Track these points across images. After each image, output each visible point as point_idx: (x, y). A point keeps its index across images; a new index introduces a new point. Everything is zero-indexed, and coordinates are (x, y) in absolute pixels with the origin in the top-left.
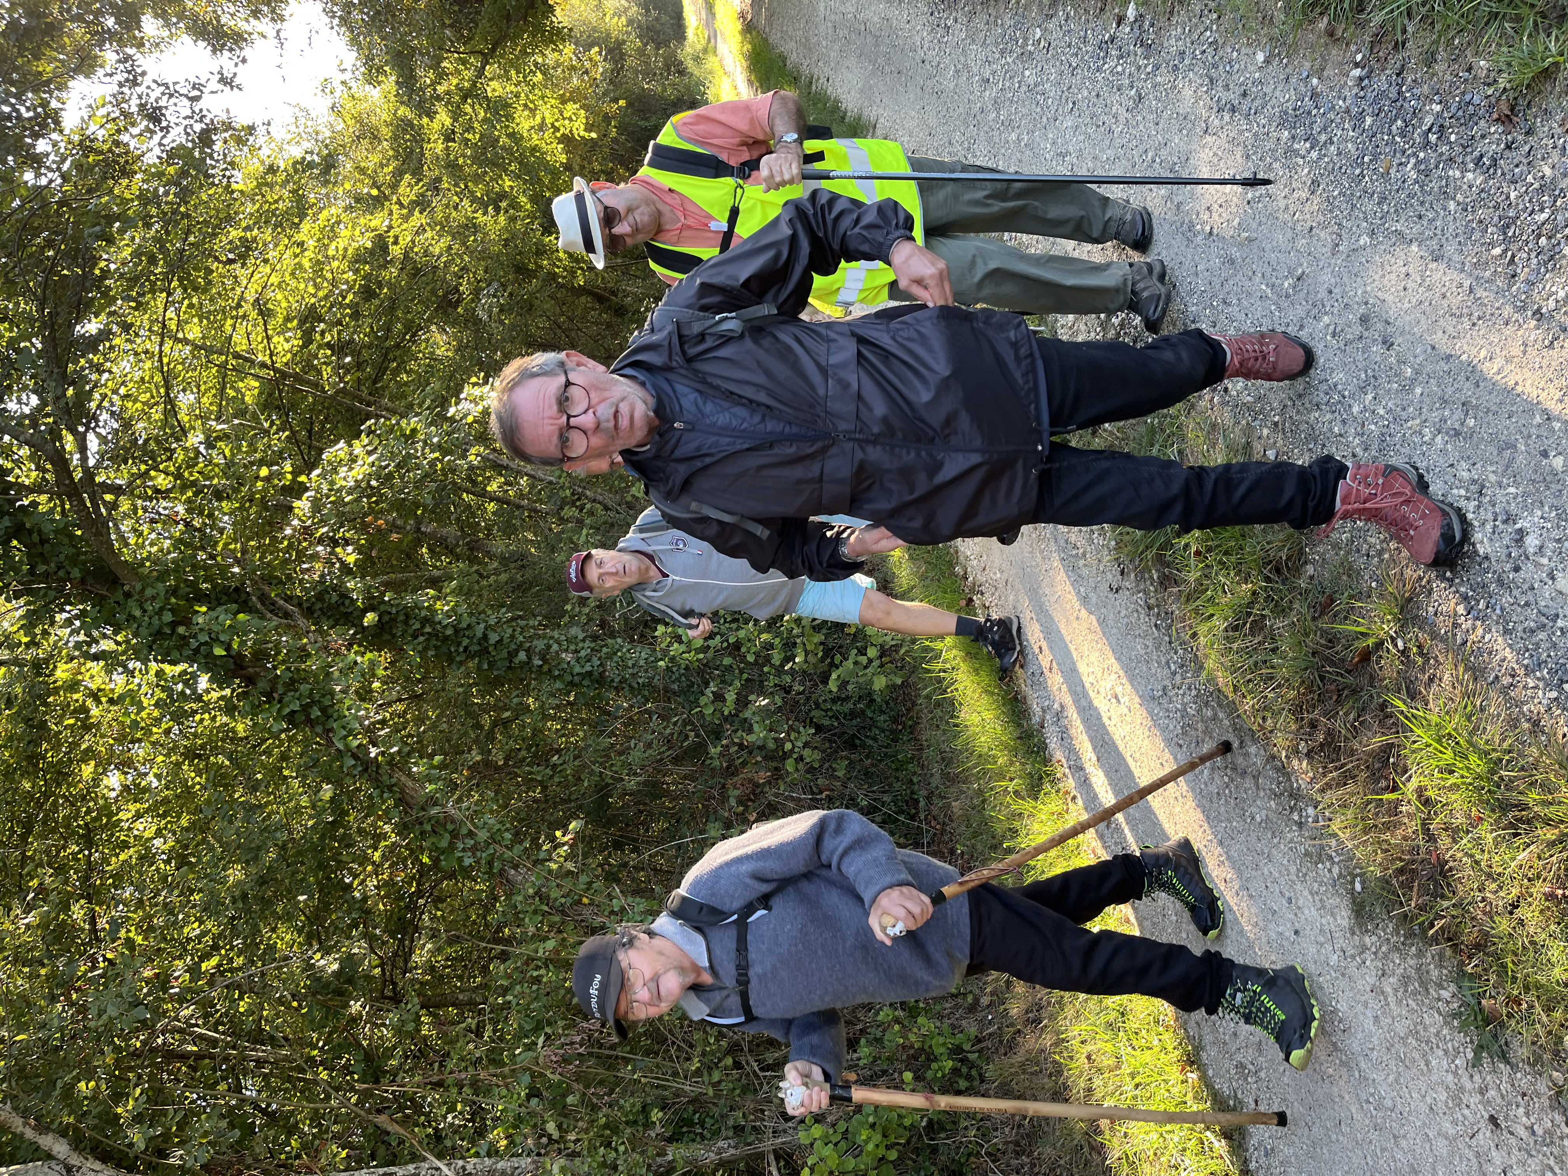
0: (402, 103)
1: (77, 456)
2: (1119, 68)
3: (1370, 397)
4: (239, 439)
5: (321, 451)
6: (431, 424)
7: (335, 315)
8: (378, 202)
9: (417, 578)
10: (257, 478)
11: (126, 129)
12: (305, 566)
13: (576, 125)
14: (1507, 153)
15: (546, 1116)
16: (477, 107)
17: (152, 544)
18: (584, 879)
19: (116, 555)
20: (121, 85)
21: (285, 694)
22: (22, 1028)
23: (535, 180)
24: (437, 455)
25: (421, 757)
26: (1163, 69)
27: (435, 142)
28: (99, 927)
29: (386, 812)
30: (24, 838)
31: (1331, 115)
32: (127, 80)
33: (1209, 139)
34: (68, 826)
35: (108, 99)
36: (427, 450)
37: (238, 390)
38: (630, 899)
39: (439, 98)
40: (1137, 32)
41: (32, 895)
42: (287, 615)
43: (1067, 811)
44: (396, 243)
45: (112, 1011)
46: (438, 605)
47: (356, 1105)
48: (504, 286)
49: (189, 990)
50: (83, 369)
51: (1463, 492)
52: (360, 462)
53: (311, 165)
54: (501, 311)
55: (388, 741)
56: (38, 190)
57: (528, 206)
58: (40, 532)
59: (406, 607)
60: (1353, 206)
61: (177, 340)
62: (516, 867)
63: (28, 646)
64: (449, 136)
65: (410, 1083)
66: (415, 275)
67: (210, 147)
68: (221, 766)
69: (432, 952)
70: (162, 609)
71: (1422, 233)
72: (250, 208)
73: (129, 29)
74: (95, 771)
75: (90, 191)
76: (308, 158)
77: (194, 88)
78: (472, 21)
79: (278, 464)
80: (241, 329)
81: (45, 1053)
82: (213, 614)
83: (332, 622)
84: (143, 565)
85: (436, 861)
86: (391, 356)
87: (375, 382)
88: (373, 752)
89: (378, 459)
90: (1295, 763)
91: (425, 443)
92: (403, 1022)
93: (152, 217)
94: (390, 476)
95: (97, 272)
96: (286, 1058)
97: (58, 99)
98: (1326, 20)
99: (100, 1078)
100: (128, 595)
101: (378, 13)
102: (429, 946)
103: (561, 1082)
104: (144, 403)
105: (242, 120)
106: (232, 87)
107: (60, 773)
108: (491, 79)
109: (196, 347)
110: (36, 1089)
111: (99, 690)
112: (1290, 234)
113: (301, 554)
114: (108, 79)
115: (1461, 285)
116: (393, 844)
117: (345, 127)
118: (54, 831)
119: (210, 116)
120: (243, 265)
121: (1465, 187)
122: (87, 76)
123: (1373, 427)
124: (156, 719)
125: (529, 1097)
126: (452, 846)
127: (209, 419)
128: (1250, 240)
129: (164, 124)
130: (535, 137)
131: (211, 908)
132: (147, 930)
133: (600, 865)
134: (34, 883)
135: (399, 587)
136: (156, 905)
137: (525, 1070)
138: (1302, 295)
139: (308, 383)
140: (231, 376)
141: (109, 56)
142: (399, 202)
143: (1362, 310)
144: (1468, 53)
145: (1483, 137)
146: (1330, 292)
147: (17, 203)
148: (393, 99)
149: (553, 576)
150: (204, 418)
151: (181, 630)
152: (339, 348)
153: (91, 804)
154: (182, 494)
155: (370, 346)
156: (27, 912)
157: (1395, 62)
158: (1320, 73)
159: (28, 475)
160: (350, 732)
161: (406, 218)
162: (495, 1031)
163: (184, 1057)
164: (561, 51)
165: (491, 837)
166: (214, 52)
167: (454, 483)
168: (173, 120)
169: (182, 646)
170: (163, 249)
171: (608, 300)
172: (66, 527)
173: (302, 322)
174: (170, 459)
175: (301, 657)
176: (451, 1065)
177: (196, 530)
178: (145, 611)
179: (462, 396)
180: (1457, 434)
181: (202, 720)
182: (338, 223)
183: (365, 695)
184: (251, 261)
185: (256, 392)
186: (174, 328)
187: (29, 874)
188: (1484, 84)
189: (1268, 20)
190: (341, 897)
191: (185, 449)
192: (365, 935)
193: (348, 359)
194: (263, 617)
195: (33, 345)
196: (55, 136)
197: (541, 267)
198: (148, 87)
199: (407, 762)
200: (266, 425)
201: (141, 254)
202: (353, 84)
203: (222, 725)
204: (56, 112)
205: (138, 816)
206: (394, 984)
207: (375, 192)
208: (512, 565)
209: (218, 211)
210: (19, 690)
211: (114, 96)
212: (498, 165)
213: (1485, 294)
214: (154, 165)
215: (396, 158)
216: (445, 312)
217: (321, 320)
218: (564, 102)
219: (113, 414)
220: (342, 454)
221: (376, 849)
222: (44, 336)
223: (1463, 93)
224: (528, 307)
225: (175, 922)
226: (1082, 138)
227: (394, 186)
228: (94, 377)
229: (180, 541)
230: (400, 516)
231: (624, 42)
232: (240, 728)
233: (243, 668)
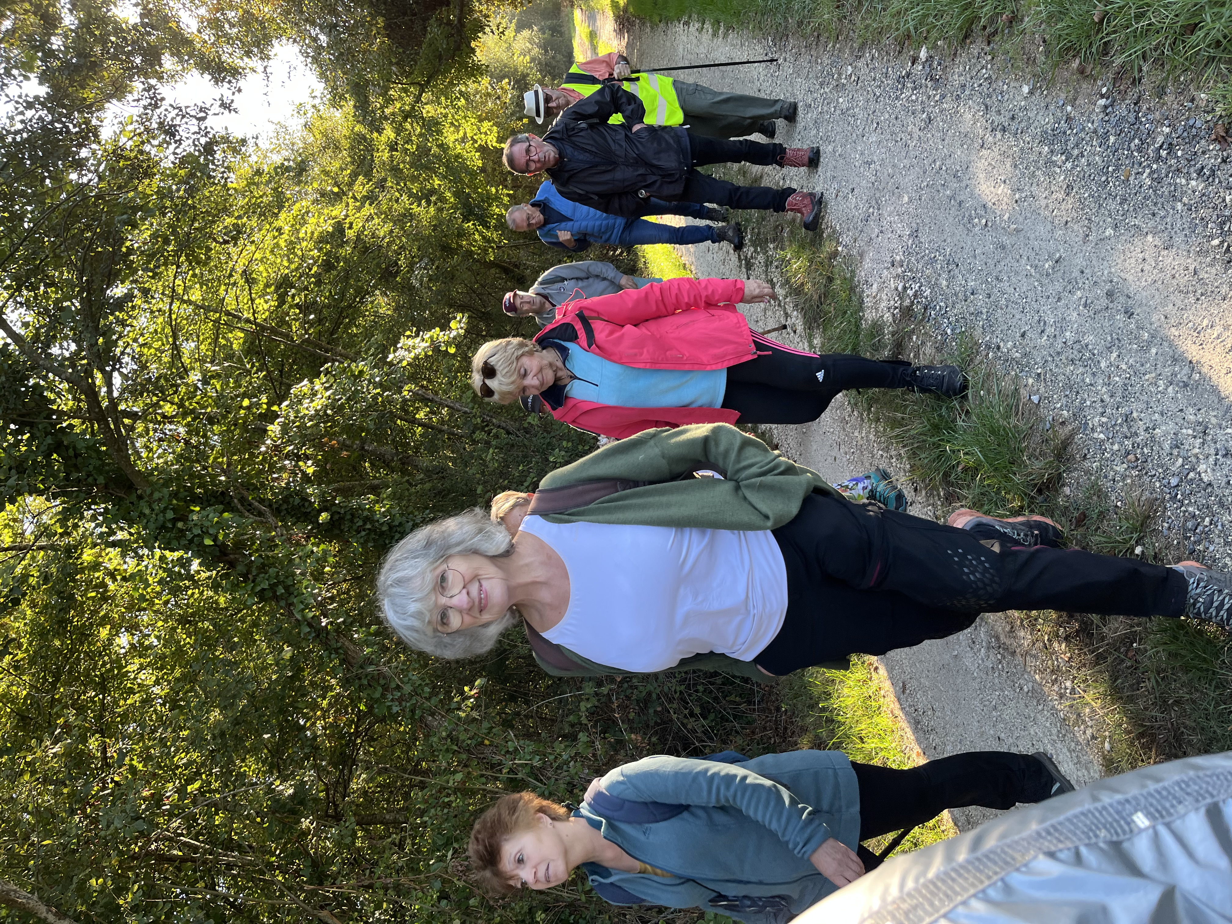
0: (358, 122)
1: (104, 389)
2: (914, 97)
3: (1114, 355)
4: (228, 376)
5: (289, 387)
6: (375, 367)
7: (303, 282)
8: (337, 197)
9: (361, 485)
10: (241, 407)
11: (149, 142)
12: (275, 476)
13: (490, 138)
14: (1223, 166)
15: (453, 915)
16: (415, 124)
17: (158, 458)
18: (486, 725)
19: (133, 466)
20: (145, 108)
21: (257, 575)
22: (48, 835)
23: (458, 180)
24: (378, 390)
25: (361, 626)
26: (948, 98)
27: (383, 151)
28: (109, 755)
29: (333, 669)
30: (54, 684)
31: (1082, 135)
32: (150, 104)
33: (984, 152)
34: (88, 675)
35: (135, 118)
36: (371, 387)
37: (228, 340)
38: (522, 742)
39: (386, 118)
40: (927, 69)
41: (59, 730)
42: (260, 514)
43: (871, 679)
44: (350, 228)
45: (117, 824)
46: (377, 507)
47: (304, 901)
48: (432, 261)
49: (177, 806)
50: (111, 323)
51: (1190, 432)
52: (319, 396)
53: (288, 169)
54: (430, 280)
55: (336, 614)
56: (81, 188)
57: (452, 200)
58: (75, 448)
59: (352, 508)
60: (1100, 206)
61: (183, 301)
62: (433, 714)
63: (62, 535)
64: (393, 147)
65: (347, 886)
66: (364, 252)
67: (212, 156)
68: (207, 630)
69: (367, 781)
70: (166, 508)
71: (1156, 227)
72: (242, 202)
73: (152, 65)
74: (110, 633)
75: (120, 188)
76: (286, 163)
77: (201, 111)
78: (412, 60)
79: (256, 397)
80: (232, 293)
81: (65, 855)
82: (204, 513)
83: (294, 519)
84: (152, 474)
85: (370, 708)
86: (344, 314)
87: (332, 334)
88: (324, 622)
89: (333, 394)
90: (1056, 645)
91: (370, 382)
92: (342, 837)
93: (166, 208)
94: (342, 406)
95: (124, 249)
96: (250, 863)
97: (98, 118)
98: (1077, 61)
99: (107, 876)
100: (140, 497)
101: (341, 54)
102: (364, 776)
103: (465, 888)
104: (156, 349)
105: (237, 134)
106: (230, 111)
107: (83, 634)
108: (426, 104)
109: (198, 307)
110: (57, 882)
111: (116, 570)
112: (1049, 227)
113: (272, 466)
114: (135, 103)
115: (1187, 269)
116: (338, 694)
117: (314, 140)
118: (77, 679)
119: (213, 132)
120: (235, 245)
121: (1190, 192)
122: (119, 100)
123: (1117, 379)
124: (157, 593)
125: (440, 899)
126: (383, 696)
127: (206, 362)
128: (1017, 231)
129: (177, 138)
130: (458, 147)
131: (196, 742)
132: (147, 758)
133: (498, 714)
134: (61, 721)
135: (346, 493)
136: (155, 739)
137: (437, 877)
138: (1060, 274)
139: (281, 334)
140: (224, 329)
141: (137, 85)
142: (354, 197)
143: (1108, 286)
144: (1191, 87)
145: (1204, 153)
146: (1082, 272)
147: (63, 196)
148: (351, 119)
149: (466, 485)
150: (202, 361)
151: (180, 525)
152: (305, 308)
153: (106, 658)
154: (183, 419)
155: (328, 306)
156: (55, 743)
157: (1132, 94)
158: (1073, 102)
159: (66, 403)
160: (307, 606)
161: (359, 209)
162: (413, 844)
163: (172, 859)
164: (479, 82)
165: (414, 691)
166: (216, 83)
167: (391, 412)
168: (184, 135)
169: (180, 537)
170: (174, 233)
171: (513, 271)
172: (95, 445)
173: (278, 288)
174: (175, 392)
175: (270, 547)
176: (379, 871)
177: (194, 447)
178: (153, 510)
179: (399, 345)
180: (1186, 385)
181: (193, 594)
182: (307, 212)
183: (318, 577)
184: (241, 242)
185: (241, 341)
186: (181, 292)
187: (56, 713)
188: (1205, 112)
189: (1031, 61)
190: (296, 736)
191: (187, 384)
192: (315, 767)
193: (312, 317)
194: (242, 516)
195: (73, 304)
196: (94, 146)
197: (461, 246)
198: (166, 110)
199: (350, 630)
200: (248, 366)
201: (159, 236)
202: (321, 108)
203: (207, 598)
204: (96, 128)
205: (142, 668)
206: (336, 806)
207: (336, 190)
208: (435, 476)
209: (217, 204)
210: (54, 570)
211: (140, 116)
212: (429, 168)
213: (1206, 276)
214: (169, 168)
215: (352, 163)
216: (387, 281)
217: (292, 286)
218: (481, 121)
219: (133, 358)
220: (305, 390)
221: (324, 699)
222: (82, 298)
223: (1188, 119)
224: (450, 277)
225: (169, 753)
226: (883, 150)
227: (351, 185)
228: (119, 329)
229: (181, 456)
230: (349, 438)
231: (528, 75)
232: (222, 600)
233: (226, 555)
